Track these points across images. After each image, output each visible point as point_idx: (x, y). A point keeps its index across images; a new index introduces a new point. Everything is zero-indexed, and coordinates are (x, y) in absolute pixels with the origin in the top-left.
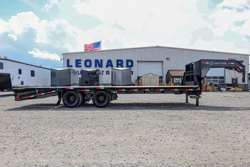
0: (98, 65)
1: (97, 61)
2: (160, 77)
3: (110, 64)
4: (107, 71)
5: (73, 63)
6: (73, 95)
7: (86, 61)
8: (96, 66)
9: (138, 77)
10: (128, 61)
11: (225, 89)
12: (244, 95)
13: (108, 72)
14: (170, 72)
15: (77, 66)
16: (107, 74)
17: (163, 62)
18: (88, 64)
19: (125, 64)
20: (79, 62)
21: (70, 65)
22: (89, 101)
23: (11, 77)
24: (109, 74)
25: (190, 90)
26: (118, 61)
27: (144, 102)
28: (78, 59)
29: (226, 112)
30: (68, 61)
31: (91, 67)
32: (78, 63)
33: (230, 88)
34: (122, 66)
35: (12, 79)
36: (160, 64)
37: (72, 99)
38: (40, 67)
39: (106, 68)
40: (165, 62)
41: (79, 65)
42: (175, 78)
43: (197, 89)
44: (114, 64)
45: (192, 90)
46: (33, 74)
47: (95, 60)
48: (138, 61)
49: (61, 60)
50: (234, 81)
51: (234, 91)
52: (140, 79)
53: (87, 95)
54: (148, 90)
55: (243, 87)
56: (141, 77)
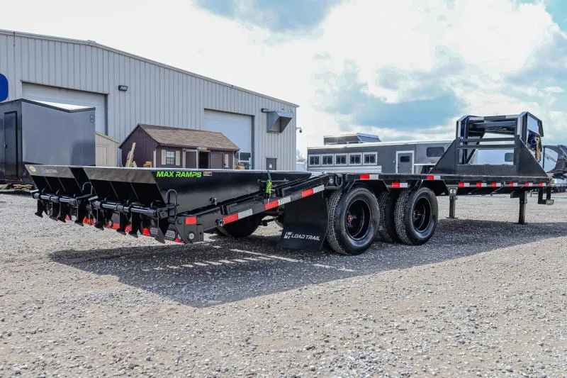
17: (106, 96)
36: (98, 103)
40: (115, 96)
42: (163, 151)
48: (24, 83)
50: (271, 166)
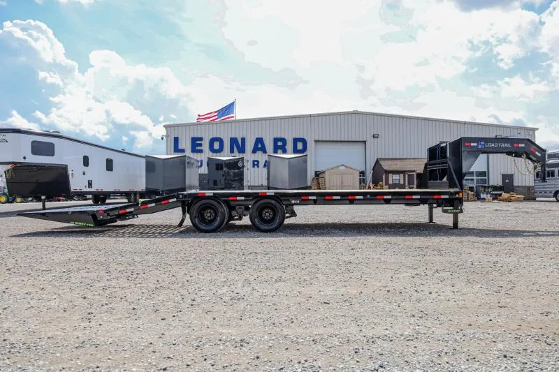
0: (235, 149)
1: (233, 141)
2: (361, 173)
3: (260, 146)
4: (254, 161)
5: (185, 144)
6: (210, 208)
7: (212, 141)
8: (232, 151)
9: (316, 172)
10: (296, 141)
11: (489, 195)
12: (532, 208)
13: (256, 163)
14: (382, 163)
15: (194, 150)
16: (254, 167)
17: (365, 142)
18: (216, 146)
19: (289, 146)
20: (199, 142)
21: (180, 148)
22: (240, 219)
23: (70, 172)
24: (258, 167)
25: (443, 197)
26: (276, 140)
27: (346, 222)
28: (196, 136)
29: (520, 240)
30: (176, 140)
31: (222, 153)
32: (196, 144)
33: (500, 195)
34: (285, 151)
35: (70, 176)
36: (360, 148)
37: (209, 215)
38: (122, 152)
39: (253, 155)
40: (370, 141)
41: (199, 148)
42: (390, 175)
43: (457, 196)
44: (269, 146)
45: (447, 197)
46: (109, 165)
47: (231, 139)
48: (316, 141)
49: (162, 139)
50: (507, 181)
51: (509, 200)
52: (320, 176)
53: (237, 207)
54: (362, 197)
55: (524, 191)
56: (323, 172)
